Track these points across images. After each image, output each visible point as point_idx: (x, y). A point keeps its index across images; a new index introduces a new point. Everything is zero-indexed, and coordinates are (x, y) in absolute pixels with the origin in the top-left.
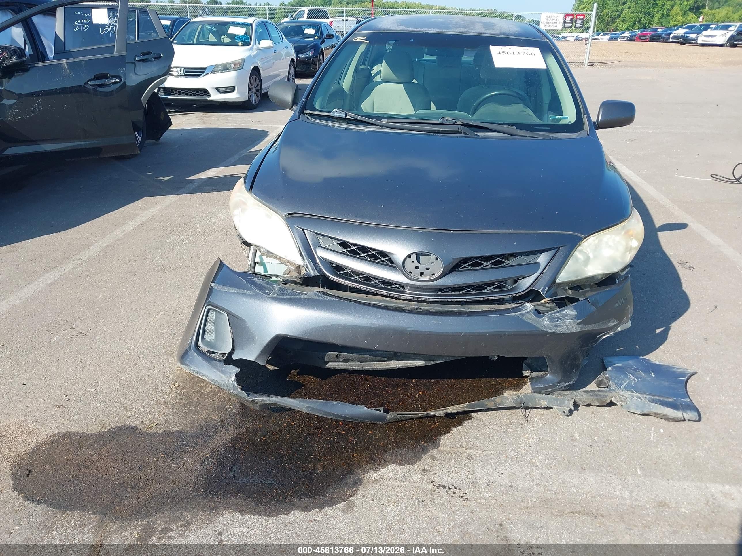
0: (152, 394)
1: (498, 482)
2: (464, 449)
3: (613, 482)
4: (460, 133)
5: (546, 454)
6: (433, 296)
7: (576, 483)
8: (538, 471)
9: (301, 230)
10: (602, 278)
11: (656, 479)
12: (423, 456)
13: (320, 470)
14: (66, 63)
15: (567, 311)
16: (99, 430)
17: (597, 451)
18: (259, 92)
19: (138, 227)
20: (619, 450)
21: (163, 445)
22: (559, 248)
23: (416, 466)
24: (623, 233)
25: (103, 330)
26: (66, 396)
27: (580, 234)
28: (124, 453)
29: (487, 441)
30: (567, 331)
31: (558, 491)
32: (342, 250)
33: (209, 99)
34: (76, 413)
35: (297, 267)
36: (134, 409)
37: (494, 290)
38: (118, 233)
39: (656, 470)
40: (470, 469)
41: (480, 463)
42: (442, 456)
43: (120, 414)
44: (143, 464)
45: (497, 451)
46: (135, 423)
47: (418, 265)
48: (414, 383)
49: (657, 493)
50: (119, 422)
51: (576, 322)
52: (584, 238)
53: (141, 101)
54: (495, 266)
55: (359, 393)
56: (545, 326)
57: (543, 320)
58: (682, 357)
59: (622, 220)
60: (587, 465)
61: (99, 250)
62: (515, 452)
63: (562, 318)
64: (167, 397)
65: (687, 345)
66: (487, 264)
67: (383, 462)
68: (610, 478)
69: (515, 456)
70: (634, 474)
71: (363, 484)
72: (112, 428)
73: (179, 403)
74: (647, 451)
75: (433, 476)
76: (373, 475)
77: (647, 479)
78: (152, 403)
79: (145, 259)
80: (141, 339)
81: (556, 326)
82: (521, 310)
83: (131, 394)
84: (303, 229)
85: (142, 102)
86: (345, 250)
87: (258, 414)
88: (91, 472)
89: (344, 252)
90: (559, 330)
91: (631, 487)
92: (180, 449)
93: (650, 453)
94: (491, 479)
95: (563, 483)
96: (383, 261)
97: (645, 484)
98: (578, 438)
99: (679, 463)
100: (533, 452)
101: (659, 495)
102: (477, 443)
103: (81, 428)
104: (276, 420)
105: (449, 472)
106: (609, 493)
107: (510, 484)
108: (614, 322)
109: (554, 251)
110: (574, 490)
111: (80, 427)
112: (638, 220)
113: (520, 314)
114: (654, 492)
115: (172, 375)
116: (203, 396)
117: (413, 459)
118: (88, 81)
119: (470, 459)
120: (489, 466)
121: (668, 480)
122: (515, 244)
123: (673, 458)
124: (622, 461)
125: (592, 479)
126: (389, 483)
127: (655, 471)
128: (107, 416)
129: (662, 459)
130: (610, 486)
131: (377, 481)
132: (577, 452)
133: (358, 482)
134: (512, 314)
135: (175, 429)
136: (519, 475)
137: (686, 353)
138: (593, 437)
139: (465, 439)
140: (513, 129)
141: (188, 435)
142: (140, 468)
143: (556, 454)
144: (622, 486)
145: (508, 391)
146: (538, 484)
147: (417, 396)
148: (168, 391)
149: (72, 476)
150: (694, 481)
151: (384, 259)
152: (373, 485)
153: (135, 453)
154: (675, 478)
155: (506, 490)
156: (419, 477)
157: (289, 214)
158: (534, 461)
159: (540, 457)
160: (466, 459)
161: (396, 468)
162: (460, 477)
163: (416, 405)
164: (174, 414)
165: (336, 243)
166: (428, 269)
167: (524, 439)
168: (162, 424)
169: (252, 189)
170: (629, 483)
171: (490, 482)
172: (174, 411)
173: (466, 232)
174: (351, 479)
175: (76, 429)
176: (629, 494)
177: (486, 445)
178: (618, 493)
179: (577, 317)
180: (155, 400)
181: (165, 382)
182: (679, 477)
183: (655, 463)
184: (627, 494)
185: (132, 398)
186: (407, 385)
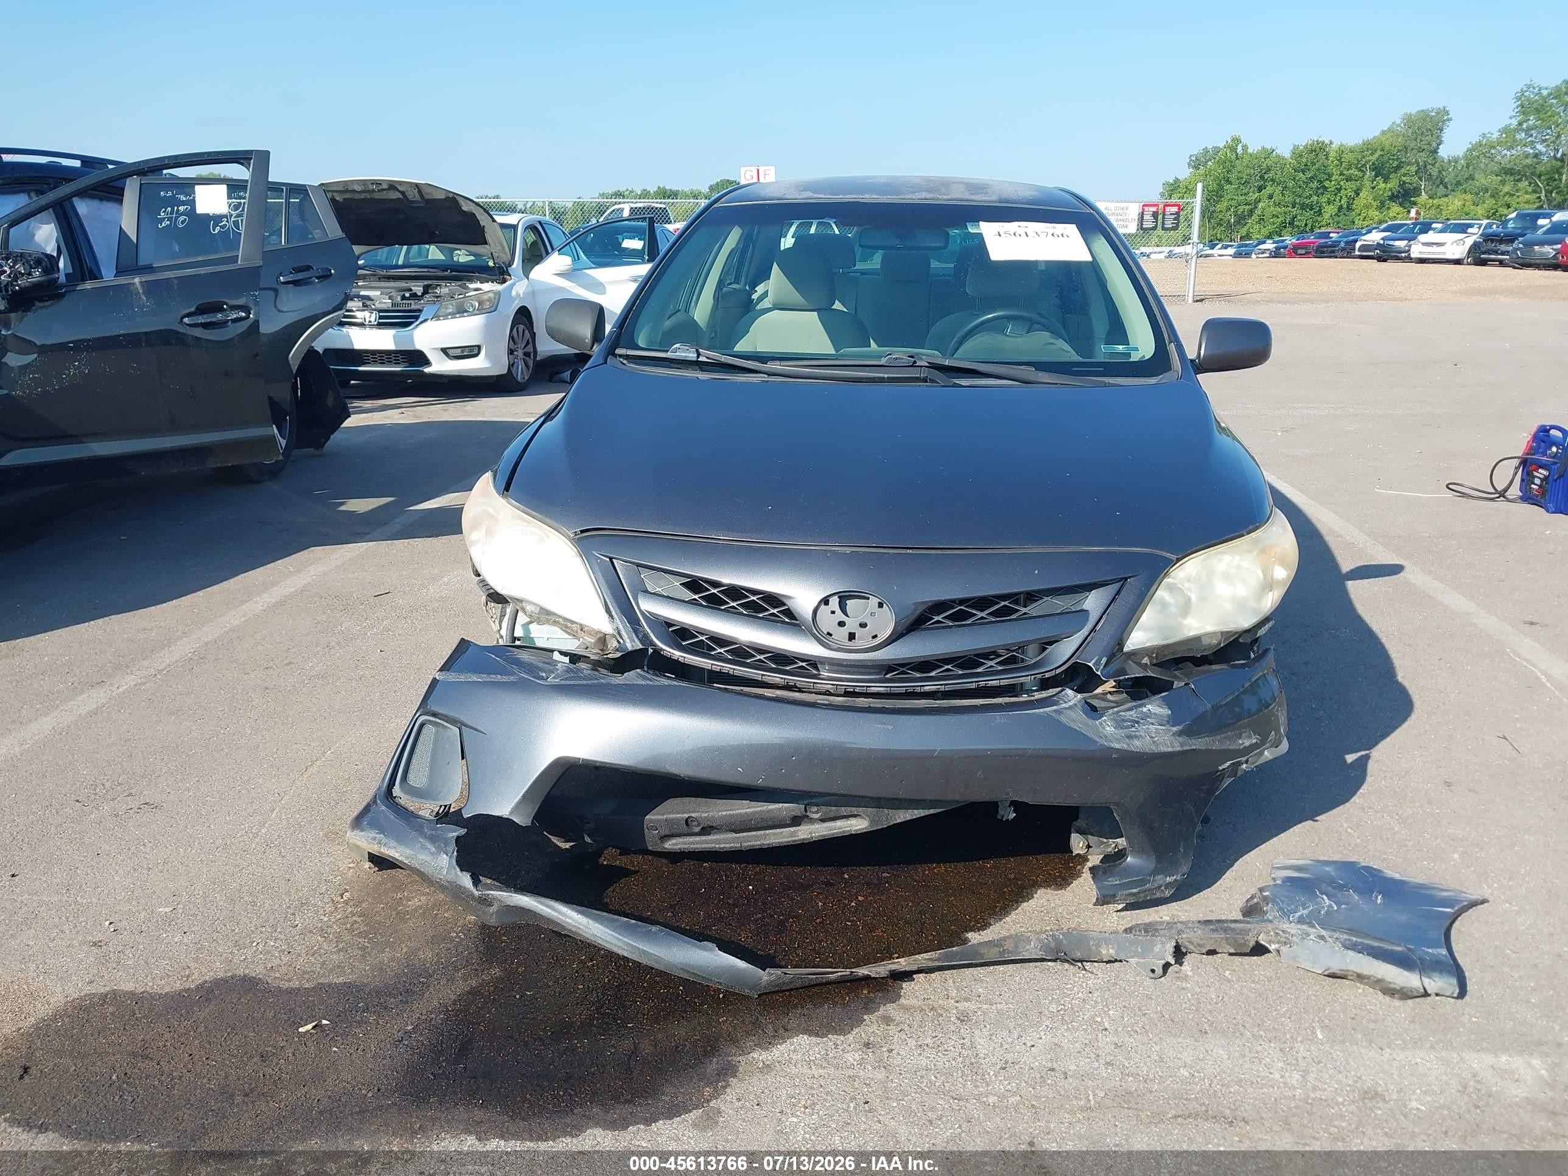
0: (294, 914)
1: (1025, 1062)
2: (953, 1001)
3: (1266, 1054)
4: (925, 380)
5: (1125, 1007)
6: (876, 682)
7: (1189, 1060)
8: (1108, 1039)
9: (608, 560)
10: (1219, 644)
11: (1355, 1048)
12: (865, 1017)
13: (648, 1051)
14: (141, 282)
15: (1149, 707)
16: (178, 986)
17: (1230, 998)
18: (529, 357)
19: (274, 606)
20: (1277, 993)
21: (314, 1010)
22: (1126, 579)
23: (850, 1037)
24: (1255, 553)
25: (195, 796)
26: (111, 923)
27: (1167, 552)
28: (229, 1030)
29: (1000, 984)
30: (1154, 749)
31: (1151, 1076)
32: (689, 595)
33: (427, 370)
34: (131, 955)
35: (599, 639)
36: (254, 944)
37: (1000, 668)
38: (234, 618)
39: (1355, 1029)
40: (964, 1039)
41: (985, 1026)
42: (907, 1016)
43: (225, 955)
44: (270, 1049)
45: (1022, 1002)
46: (257, 970)
47: (843, 618)
48: (846, 881)
49: (1359, 1074)
50: (223, 970)
51: (1170, 731)
52: (1175, 559)
53: (288, 361)
54: (998, 619)
55: (731, 901)
56: (1106, 737)
57: (1101, 724)
58: (1401, 818)
59: (1251, 527)
60: (1211, 1025)
61: (192, 650)
62: (1058, 1003)
63: (1142, 721)
64: (326, 919)
65: (1411, 795)
66: (983, 614)
67: (781, 1031)
68: (1259, 1048)
69: (1058, 1011)
70: (1309, 1040)
71: (737, 1074)
72: (206, 982)
73: (351, 931)
74: (1334, 995)
75: (886, 1054)
76: (760, 1056)
77: (1336, 1048)
78: (294, 932)
79: (287, 665)
80: (275, 812)
81: (1129, 737)
82: (1056, 703)
83: (249, 915)
84: (611, 559)
85: (291, 362)
86: (696, 597)
87: (518, 948)
88: (159, 1067)
89: (695, 599)
90: (1137, 745)
91: (1303, 1064)
92: (350, 1019)
93: (1341, 997)
94: (1010, 1057)
95: (1161, 1060)
96: (773, 614)
97: (1332, 1058)
98: (1190, 974)
99: (1403, 1016)
100: (1096, 1002)
101: (1364, 1078)
102: (980, 990)
103: (141, 983)
104: (555, 959)
105: (921, 1045)
106: (1258, 1077)
107: (1049, 1065)
108: (1250, 737)
109: (1116, 586)
110: (1184, 1072)
111: (137, 982)
112: (1285, 529)
113: (1055, 711)
114: (1352, 1073)
115: (337, 878)
116: (402, 917)
117: (846, 1025)
118: (182, 318)
119: (964, 1021)
120: (1005, 1033)
121: (1381, 1049)
122: (1036, 572)
123: (1389, 1007)
124: (1284, 1016)
125: (1221, 1052)
126: (794, 1071)
127: (1352, 1032)
128: (196, 960)
129: (1367, 1009)
130: (1261, 1062)
131: (767, 1068)
132: (1189, 1000)
133: (729, 1071)
134: (1037, 711)
135: (341, 980)
136: (1069, 1047)
137: (1408, 810)
138: (1221, 971)
139: (954, 982)
140: (1029, 373)
141: (367, 989)
142: (263, 1057)
143: (1145, 1005)
144: (1284, 1061)
145: (1043, 889)
146: (1108, 1064)
147: (853, 904)
148: (329, 908)
149: (117, 1077)
150: (1434, 1048)
151: (775, 611)
152: (760, 1075)
153: (254, 1028)
154: (1396, 1044)
155: (1042, 1077)
156: (857, 1057)
157: (582, 532)
158: (1099, 1019)
159: (1111, 1012)
160: (956, 1021)
161: (807, 1042)
162: (943, 1054)
163: (852, 921)
164: (340, 950)
165: (677, 582)
166: (863, 625)
167: (1077, 979)
168: (313, 971)
169: (508, 491)
170: (1300, 1055)
171: (1006, 1062)
172: (341, 946)
173: (939, 552)
174: (712, 1066)
175: (128, 986)
176: (1299, 1077)
177: (998, 993)
178: (1277, 1076)
179: (1173, 721)
180: (300, 925)
181: (323, 891)
182: (1404, 1042)
183: (1352, 1016)
184: (1295, 1078)
185: (251, 922)
186: (832, 885)
